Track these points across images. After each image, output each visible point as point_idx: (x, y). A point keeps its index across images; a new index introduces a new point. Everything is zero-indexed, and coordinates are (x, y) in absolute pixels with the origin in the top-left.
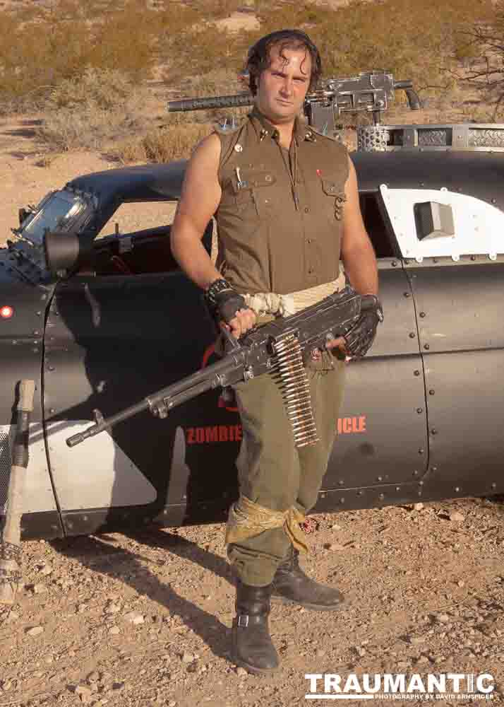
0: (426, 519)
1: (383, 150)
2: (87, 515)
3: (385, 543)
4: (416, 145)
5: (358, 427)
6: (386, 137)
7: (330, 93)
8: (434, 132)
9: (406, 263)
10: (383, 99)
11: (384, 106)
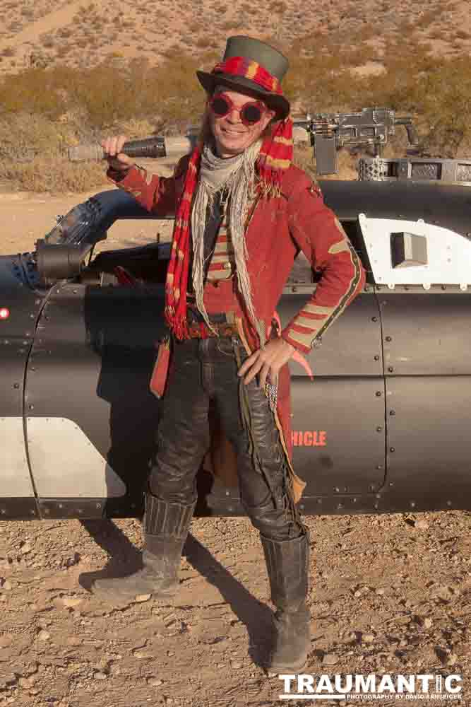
0: (392, 525)
1: (380, 180)
2: (63, 503)
3: (344, 547)
4: (409, 176)
5: (318, 441)
6: (384, 168)
7: (335, 126)
8: (426, 166)
9: (378, 289)
10: (384, 134)
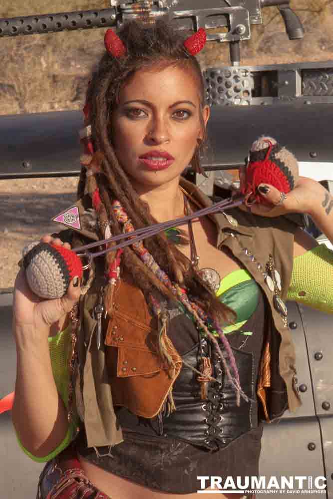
1: (245, 103)
4: (298, 94)
8: (327, 75)
10: (245, 23)
11: (246, 34)
